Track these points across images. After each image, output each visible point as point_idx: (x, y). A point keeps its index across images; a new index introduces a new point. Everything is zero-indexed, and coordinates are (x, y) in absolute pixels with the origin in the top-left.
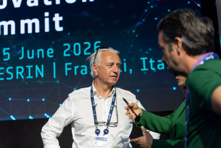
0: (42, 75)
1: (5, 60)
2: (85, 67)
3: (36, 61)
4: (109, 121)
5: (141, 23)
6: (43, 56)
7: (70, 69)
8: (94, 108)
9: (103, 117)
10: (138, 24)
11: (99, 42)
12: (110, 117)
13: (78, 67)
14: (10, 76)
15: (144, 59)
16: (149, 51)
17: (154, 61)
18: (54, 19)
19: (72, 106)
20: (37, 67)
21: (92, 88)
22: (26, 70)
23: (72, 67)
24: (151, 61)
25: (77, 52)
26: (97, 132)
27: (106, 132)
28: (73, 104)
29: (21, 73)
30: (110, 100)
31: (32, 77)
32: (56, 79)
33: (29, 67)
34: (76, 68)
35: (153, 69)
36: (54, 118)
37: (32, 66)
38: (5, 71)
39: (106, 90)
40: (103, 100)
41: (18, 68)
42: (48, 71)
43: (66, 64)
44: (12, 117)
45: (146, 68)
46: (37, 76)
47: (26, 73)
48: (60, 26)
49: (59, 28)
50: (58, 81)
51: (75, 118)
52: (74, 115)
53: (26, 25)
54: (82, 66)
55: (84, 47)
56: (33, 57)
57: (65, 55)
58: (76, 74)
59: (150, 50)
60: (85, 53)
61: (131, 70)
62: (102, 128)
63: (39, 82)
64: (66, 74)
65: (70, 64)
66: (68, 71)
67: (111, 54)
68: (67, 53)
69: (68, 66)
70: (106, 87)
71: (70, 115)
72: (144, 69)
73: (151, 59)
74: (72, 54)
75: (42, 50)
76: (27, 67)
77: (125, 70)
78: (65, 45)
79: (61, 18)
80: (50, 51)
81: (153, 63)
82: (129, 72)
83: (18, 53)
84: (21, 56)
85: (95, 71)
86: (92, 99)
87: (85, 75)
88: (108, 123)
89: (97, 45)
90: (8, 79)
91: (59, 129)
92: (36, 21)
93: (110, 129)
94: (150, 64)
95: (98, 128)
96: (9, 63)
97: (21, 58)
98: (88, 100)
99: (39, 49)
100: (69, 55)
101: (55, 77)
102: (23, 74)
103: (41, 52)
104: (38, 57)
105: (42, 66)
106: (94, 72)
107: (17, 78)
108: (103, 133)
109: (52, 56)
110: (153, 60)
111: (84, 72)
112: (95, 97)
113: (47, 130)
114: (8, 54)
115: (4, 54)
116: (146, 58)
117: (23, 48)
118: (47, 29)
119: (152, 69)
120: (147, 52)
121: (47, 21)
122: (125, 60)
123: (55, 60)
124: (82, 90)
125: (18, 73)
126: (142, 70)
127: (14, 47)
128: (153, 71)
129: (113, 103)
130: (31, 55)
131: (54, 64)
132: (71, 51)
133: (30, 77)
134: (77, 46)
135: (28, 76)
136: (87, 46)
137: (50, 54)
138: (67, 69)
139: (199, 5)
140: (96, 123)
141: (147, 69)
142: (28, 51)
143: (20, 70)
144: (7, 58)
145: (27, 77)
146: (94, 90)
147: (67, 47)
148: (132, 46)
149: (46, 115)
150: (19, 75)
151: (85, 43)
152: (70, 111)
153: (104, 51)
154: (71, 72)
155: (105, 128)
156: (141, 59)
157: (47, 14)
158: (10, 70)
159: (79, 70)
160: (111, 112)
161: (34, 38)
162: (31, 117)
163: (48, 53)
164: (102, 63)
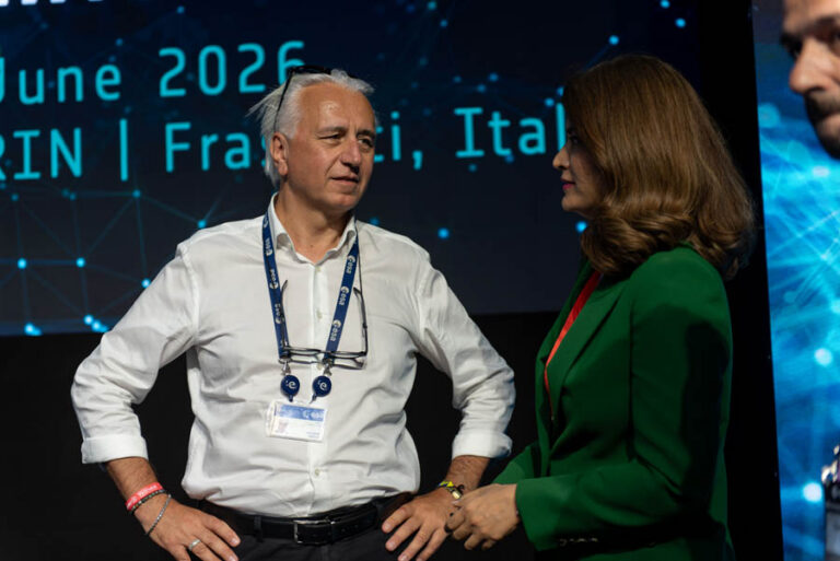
0: (76, 167)
2: (243, 138)
3: (53, 115)
4: (332, 346)
6: (79, 96)
7: (184, 146)
8: (276, 296)
9: (311, 332)
11: (298, 45)
12: (337, 332)
13: (214, 138)
15: (468, 113)
16: (490, 85)
17: (506, 123)
19: (191, 288)
20: (56, 138)
21: (266, 221)
22: (14, 147)
23: (192, 137)
24: (497, 123)
25: (213, 81)
26: (290, 387)
27: (322, 387)
28: (195, 278)
30: (338, 267)
31: (36, 175)
32: (129, 185)
33: (27, 136)
34: (207, 141)
35: (506, 152)
36: (122, 335)
37: (36, 133)
39: (320, 230)
40: (311, 267)
42: (100, 153)
43: (170, 128)
45: (477, 147)
46: (55, 173)
47: (12, 160)
50: (137, 194)
51: (203, 332)
52: (202, 321)
54: (231, 137)
55: (237, 62)
56: (40, 98)
57: (165, 92)
58: (206, 165)
59: (494, 77)
60: (244, 88)
61: (418, 156)
62: (308, 374)
63: (65, 193)
64: (170, 167)
65: (185, 126)
66: (177, 154)
67: (338, 94)
68: (172, 84)
69: (178, 136)
70: (320, 218)
71: (186, 323)
72: (470, 151)
73: (496, 115)
74: (193, 87)
75: (77, 72)
76: (17, 134)
77: (397, 155)
78: (164, 52)
80: (108, 75)
81: (504, 130)
82: (412, 161)
85: (278, 156)
86: (270, 263)
87: (242, 170)
88: (330, 356)
89: (291, 54)
91: (141, 374)
93: (336, 375)
94: (490, 131)
95: (294, 373)
98: (251, 267)
99: (66, 66)
100: (181, 92)
101: (124, 175)
102: (1, 162)
103: (70, 80)
104: (62, 97)
105: (77, 133)
106: (275, 161)
108: (311, 393)
109: (115, 96)
110: (503, 118)
111: (238, 158)
112: (281, 256)
113: (97, 379)
116: (478, 110)
117: (2, 62)
119: (500, 150)
120: (481, 88)
122: (395, 115)
123: (128, 110)
124: (230, 228)
126: (461, 154)
128: (502, 158)
129: (348, 280)
130: (32, 92)
131: (123, 124)
132: (190, 77)
133: (27, 174)
134: (212, 59)
135: (21, 170)
136: (252, 57)
137: (109, 89)
138: (171, 147)
140: (286, 353)
141: (480, 153)
142: (22, 75)
145: (18, 176)
146: (278, 228)
147: (172, 61)
148: (423, 62)
149: (89, 320)
151: (243, 48)
152: (184, 308)
153: (314, 82)
154: (188, 160)
155: (317, 371)
156: (459, 111)
159: (218, 151)
160: (341, 313)
161: (44, 26)
162: (30, 329)
163: (100, 82)
164: (301, 129)
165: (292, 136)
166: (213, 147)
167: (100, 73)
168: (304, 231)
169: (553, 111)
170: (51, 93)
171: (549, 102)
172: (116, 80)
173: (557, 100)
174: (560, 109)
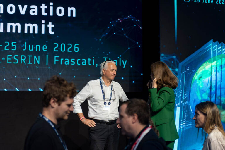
0: (39, 62)
1: (12, 50)
2: (68, 60)
3: (35, 53)
4: (111, 98)
5: (105, 35)
6: (40, 50)
7: (58, 60)
8: (103, 91)
9: (108, 96)
10: (103, 35)
11: (78, 44)
12: (111, 96)
13: (63, 59)
14: (16, 61)
18: (48, 26)
19: (90, 89)
20: (35, 57)
21: (100, 80)
22: (28, 58)
23: (59, 59)
25: (63, 49)
26: (105, 104)
27: (109, 104)
28: (91, 88)
29: (24, 60)
30: (110, 87)
33: (30, 56)
34: (62, 60)
37: (32, 56)
38: (12, 58)
39: (108, 82)
40: (107, 87)
41: (22, 56)
42: (43, 60)
43: (55, 57)
44: (16, 89)
46: (35, 63)
47: (27, 60)
48: (52, 31)
49: (51, 32)
50: (49, 68)
51: (92, 95)
52: (92, 94)
53: (29, 27)
54: (66, 59)
55: (67, 46)
57: (55, 51)
58: (61, 64)
59: (110, 53)
60: (68, 51)
61: (97, 65)
62: (107, 102)
63: (37, 67)
64: (55, 63)
65: (58, 57)
66: (56, 61)
67: (113, 64)
68: (56, 49)
69: (57, 58)
70: (108, 81)
71: (90, 94)
74: (59, 50)
75: (39, 46)
76: (28, 56)
77: (93, 64)
78: (55, 44)
79: (53, 26)
80: (45, 47)
82: (96, 66)
83: (22, 46)
84: (24, 49)
85: (104, 72)
86: (102, 86)
87: (67, 65)
88: (110, 99)
89: (76, 46)
90: (14, 63)
91: (82, 100)
92: (36, 26)
93: (111, 102)
95: (105, 101)
96: (16, 52)
97: (24, 50)
98: (99, 87)
99: (37, 45)
100: (57, 51)
101: (47, 65)
102: (25, 61)
103: (38, 47)
105: (39, 56)
107: (21, 63)
108: (108, 104)
109: (46, 51)
111: (67, 63)
112: (103, 85)
114: (15, 46)
115: (12, 46)
116: (107, 58)
117: (26, 43)
118: (43, 32)
120: (108, 54)
121: (43, 26)
122: (93, 58)
123: (48, 53)
124: (95, 81)
125: (21, 60)
127: (20, 41)
129: (112, 89)
130: (31, 49)
131: (47, 56)
132: (59, 48)
133: (30, 63)
134: (63, 46)
136: (70, 46)
137: (45, 49)
138: (55, 60)
139: (141, 28)
140: (104, 99)
142: (30, 46)
143: (23, 58)
144: (14, 49)
146: (103, 82)
147: (56, 45)
148: (98, 49)
149: (40, 89)
150: (22, 61)
151: (68, 44)
152: (89, 92)
153: (109, 62)
154: (58, 63)
156: (104, 58)
157: (43, 22)
158: (16, 57)
159: (63, 61)
160: (111, 94)
161: (34, 37)
162: (29, 90)
163: (43, 48)
164: (108, 69)
165: (106, 70)
166: (62, 61)
167: (43, 46)
168: (106, 82)
169: (119, 59)
170: (35, 49)
171: (118, 58)
172: (46, 48)
173: (120, 57)
174: (120, 59)
